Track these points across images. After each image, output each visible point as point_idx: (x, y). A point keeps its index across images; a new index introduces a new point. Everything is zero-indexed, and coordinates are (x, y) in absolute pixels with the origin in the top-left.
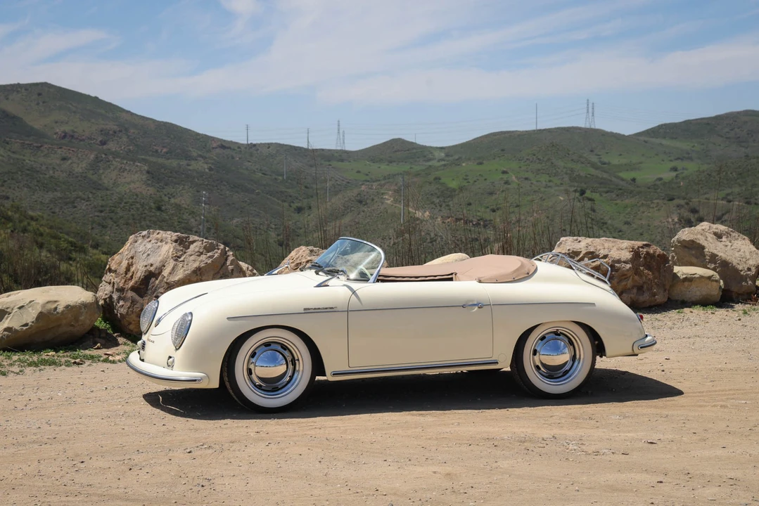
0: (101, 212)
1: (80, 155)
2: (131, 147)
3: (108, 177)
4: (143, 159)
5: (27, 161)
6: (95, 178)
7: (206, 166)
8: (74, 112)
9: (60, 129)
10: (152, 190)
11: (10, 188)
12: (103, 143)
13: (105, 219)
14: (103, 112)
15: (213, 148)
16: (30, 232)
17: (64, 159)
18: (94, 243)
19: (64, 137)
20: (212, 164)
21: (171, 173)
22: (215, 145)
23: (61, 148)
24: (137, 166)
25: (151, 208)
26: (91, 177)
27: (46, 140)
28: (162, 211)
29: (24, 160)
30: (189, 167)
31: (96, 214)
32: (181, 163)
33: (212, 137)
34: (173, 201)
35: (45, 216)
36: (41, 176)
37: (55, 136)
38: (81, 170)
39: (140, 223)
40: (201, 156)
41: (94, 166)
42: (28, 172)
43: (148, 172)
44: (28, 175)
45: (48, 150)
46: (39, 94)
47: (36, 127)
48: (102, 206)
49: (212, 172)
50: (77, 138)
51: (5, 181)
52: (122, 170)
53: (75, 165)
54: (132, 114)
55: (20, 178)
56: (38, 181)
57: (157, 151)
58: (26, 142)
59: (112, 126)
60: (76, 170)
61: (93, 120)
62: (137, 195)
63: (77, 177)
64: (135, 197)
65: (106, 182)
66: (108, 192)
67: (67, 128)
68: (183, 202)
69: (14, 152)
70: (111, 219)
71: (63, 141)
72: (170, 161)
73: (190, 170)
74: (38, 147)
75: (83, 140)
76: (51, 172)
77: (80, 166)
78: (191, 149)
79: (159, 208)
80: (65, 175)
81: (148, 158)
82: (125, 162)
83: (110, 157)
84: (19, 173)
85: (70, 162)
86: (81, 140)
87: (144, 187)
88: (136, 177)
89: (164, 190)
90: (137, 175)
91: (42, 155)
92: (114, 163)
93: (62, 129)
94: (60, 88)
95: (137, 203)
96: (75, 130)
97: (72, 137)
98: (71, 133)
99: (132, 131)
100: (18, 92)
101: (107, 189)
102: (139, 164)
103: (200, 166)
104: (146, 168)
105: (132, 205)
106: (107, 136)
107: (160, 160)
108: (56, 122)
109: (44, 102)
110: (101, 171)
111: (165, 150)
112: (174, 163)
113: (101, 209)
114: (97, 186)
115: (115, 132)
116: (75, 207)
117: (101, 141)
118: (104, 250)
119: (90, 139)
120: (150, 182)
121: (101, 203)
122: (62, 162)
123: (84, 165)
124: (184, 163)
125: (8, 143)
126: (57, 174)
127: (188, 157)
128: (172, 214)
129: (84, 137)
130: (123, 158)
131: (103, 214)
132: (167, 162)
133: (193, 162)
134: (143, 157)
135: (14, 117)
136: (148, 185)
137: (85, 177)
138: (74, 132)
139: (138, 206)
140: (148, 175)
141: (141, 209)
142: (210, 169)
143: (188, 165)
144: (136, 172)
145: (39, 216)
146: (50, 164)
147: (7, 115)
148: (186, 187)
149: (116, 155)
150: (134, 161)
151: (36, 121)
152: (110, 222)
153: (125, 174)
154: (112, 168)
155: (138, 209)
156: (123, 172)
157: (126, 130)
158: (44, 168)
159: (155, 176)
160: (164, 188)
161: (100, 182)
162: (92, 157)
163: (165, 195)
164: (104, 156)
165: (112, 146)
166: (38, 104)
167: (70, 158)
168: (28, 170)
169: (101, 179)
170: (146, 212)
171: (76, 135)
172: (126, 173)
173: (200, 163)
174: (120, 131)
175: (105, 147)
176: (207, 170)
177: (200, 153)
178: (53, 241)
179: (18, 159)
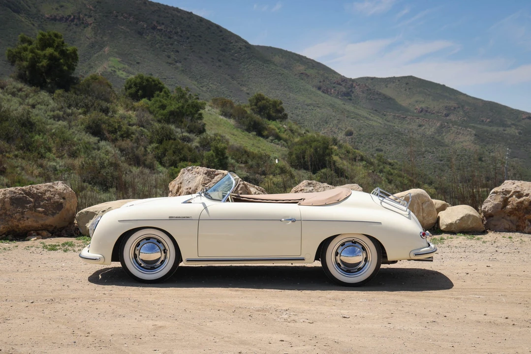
0: (441, 161)
1: (430, 123)
2: (465, 118)
3: (448, 138)
4: (473, 126)
5: (396, 127)
6: (439, 138)
7: (517, 131)
8: (429, 95)
9: (419, 106)
10: (478, 147)
11: (384, 144)
12: (447, 115)
13: (443, 165)
14: (448, 94)
15: (523, 119)
16: (385, 172)
17: (420, 126)
18: (429, 181)
19: (422, 111)
20: (521, 130)
21: (491, 135)
22: (524, 117)
23: (418, 118)
24: (468, 131)
25: (475, 159)
26: (437, 138)
27: (409, 113)
28: (482, 161)
29: (394, 126)
30: (505, 132)
31: (438, 162)
32: (500, 129)
33: (522, 111)
34: (492, 154)
35: (399, 163)
36: (404, 137)
37: (415, 111)
38: (430, 133)
39: (467, 168)
40: (513, 124)
41: (439, 131)
42: (396, 134)
43: (476, 135)
44: (396, 136)
45: (410, 120)
46: (407, 84)
47: (403, 105)
48: (442, 157)
49: (521, 136)
50: (430, 112)
51: (381, 140)
52: (459, 133)
53: (427, 130)
54: (467, 96)
55: (391, 137)
56: (402, 140)
57: (483, 121)
58: (397, 115)
59: (453, 104)
60: (428, 133)
61: (441, 100)
62: (466, 150)
63: (428, 138)
64: (464, 151)
65: (447, 141)
66: (447, 148)
67: (423, 106)
68: (498, 155)
69: (388, 121)
70: (448, 166)
71: (421, 114)
72: (491, 128)
73: (505, 134)
74: (404, 118)
75: (434, 114)
76: (411, 134)
77: (430, 130)
78: (507, 119)
79: (480, 159)
80: (419, 136)
81: (476, 125)
82: (460, 128)
83: (451, 125)
84: (391, 134)
85: (423, 128)
86: (432, 114)
87: (472, 144)
89: (486, 147)
90: (468, 137)
91: (406, 123)
92: (453, 129)
93: (420, 106)
94: (420, 80)
95: (466, 155)
96: (429, 107)
97: (427, 111)
98: (426, 109)
99: (467, 107)
100: (393, 82)
101: (447, 146)
102: (470, 130)
103: (513, 131)
104: (474, 132)
105: (462, 157)
106: (449, 111)
107: (485, 127)
108: (417, 102)
109: (409, 89)
110: (444, 134)
111: (488, 120)
112: (494, 129)
113: (441, 159)
114: (440, 144)
115: (455, 108)
116: (424, 157)
117: (445, 114)
118: (436, 186)
119: (438, 112)
120: (476, 142)
121: (441, 155)
122: (419, 128)
123: (433, 130)
124: (501, 129)
125: (385, 115)
126: (414, 136)
127: (504, 125)
128: (489, 164)
129: (434, 112)
130: (459, 126)
131: (442, 162)
132: (489, 128)
133: (507, 129)
134: (473, 125)
135: (390, 98)
136: (475, 143)
137: (433, 138)
138: (428, 108)
139: (466, 157)
140: (475, 137)
141: (468, 160)
142: (520, 133)
143: (504, 130)
144: (468, 135)
145: (395, 162)
146: (411, 129)
147: (386, 97)
148: (501, 145)
149: (454, 123)
150: (466, 127)
151: (404, 101)
152: (446, 168)
153: (460, 136)
154: (451, 132)
155: (466, 159)
156: (459, 134)
157: (463, 107)
158: (406, 131)
159: (480, 137)
160: (486, 146)
161: (442, 141)
162: (438, 124)
163: (487, 151)
164: (446, 124)
165: (452, 117)
166: (406, 90)
167: (424, 125)
168: (396, 133)
169: (443, 139)
170: (471, 161)
171: (429, 110)
172: (461, 134)
173: (513, 129)
174: (459, 107)
175: (448, 118)
176: (517, 134)
177: (513, 122)
178: (399, 179)
179: (390, 126)
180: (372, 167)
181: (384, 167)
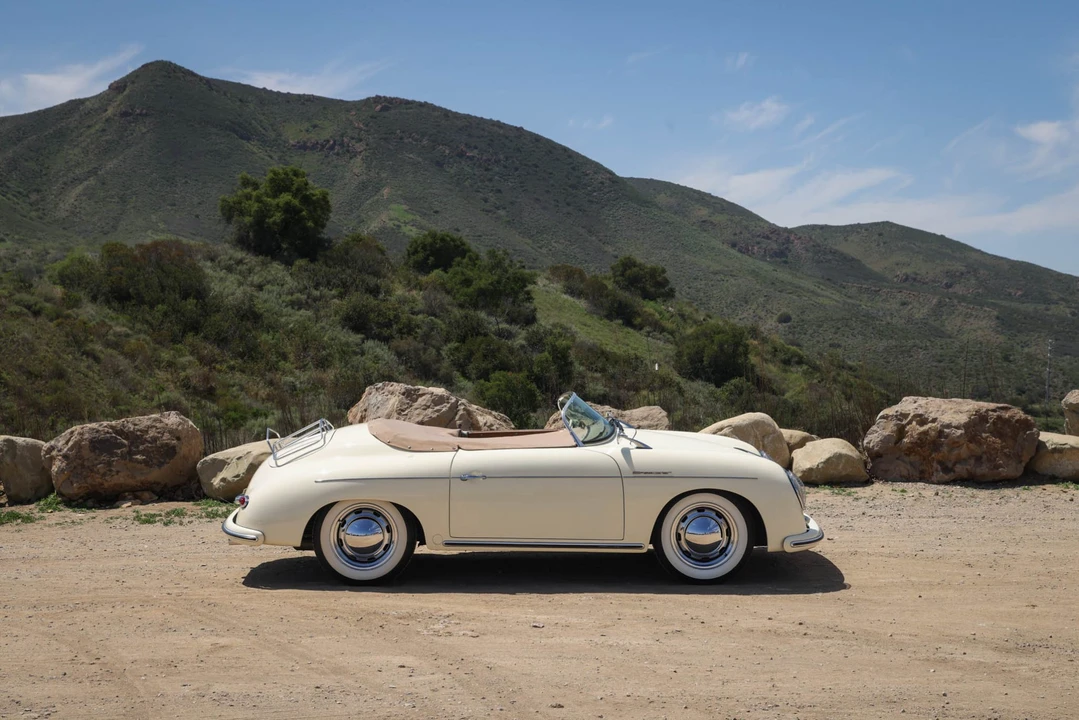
0: (940, 361)
1: (921, 300)
2: (980, 291)
3: (951, 324)
4: (993, 303)
5: (864, 307)
6: (937, 324)
7: (1068, 311)
8: (918, 253)
9: (901, 272)
10: (1002, 338)
11: (843, 335)
12: (948, 286)
13: (944, 369)
14: (950, 251)
16: (840, 382)
17: (904, 304)
19: (906, 279)
20: (1075, 308)
21: (1025, 318)
23: (900, 292)
24: (985, 311)
25: (996, 357)
26: (933, 323)
27: (885, 284)
28: (1010, 361)
29: (860, 306)
30: (1048, 312)
31: (935, 364)
34: (1026, 350)
35: (866, 366)
36: (878, 322)
37: (895, 280)
38: (921, 317)
39: (984, 374)
40: (1062, 299)
41: (937, 311)
42: (863, 318)
43: (998, 318)
44: (864, 321)
45: (887, 294)
46: (880, 235)
47: (875, 269)
48: (941, 356)
49: (1075, 318)
50: (919, 281)
51: (839, 328)
52: (968, 316)
53: (915, 310)
54: (983, 253)
55: (855, 324)
56: (873, 328)
57: (1010, 294)
58: (864, 286)
59: (959, 267)
60: (917, 316)
61: (938, 261)
62: (981, 343)
63: (917, 323)
64: (979, 345)
65: (949, 329)
66: (949, 340)
67: (908, 270)
68: (1038, 351)
69: (849, 297)
70: (951, 369)
71: (904, 285)
72: (1025, 305)
73: (1048, 315)
74: (876, 291)
75: (926, 283)
76: (889, 318)
77: (922, 311)
78: (1050, 291)
79: (1006, 359)
80: (903, 321)
81: (999, 302)
82: (972, 306)
83: (955, 302)
84: (854, 319)
85: (910, 306)
86: (924, 284)
87: (993, 334)
88: (983, 323)
89: (1017, 339)
90: (985, 322)
91: (881, 299)
92: (959, 308)
93: (904, 271)
94: (903, 227)
95: (982, 352)
96: (918, 272)
97: (915, 279)
98: (914, 276)
99: (982, 272)
100: (858, 232)
101: (950, 337)
102: (988, 309)
103: (1062, 310)
104: (996, 313)
105: (975, 354)
106: (953, 277)
107: (1014, 305)
108: (897, 264)
109: (884, 243)
110: (944, 317)
111: (1020, 293)
112: (1029, 307)
113: (940, 358)
114: (941, 334)
115: (962, 274)
116: (912, 356)
117: (946, 284)
119: (934, 281)
120: (1000, 329)
121: (939, 352)
122: (901, 307)
123: (925, 310)
124: (1041, 307)
125: (844, 288)
126: (894, 321)
127: (1048, 301)
128: (1022, 366)
129: (927, 280)
130: (970, 303)
131: (942, 364)
132: (1023, 307)
133: (1053, 306)
134: (993, 301)
135: (853, 259)
136: (997, 332)
137: (926, 323)
138: (916, 274)
139: (982, 355)
140: (998, 321)
141: (985, 360)
142: (1074, 314)
143: (1047, 310)
144: (984, 318)
145: (859, 366)
146: (888, 310)
147: (845, 258)
148: (1043, 334)
149: (962, 299)
150: (982, 305)
151: (876, 265)
152: (949, 373)
153: (972, 320)
154: (957, 312)
155: (982, 359)
157: (975, 271)
158: (881, 313)
159: (1005, 322)
160: (1016, 336)
161: (942, 329)
162: (935, 301)
163: (1018, 344)
164: (947, 300)
165: (958, 289)
166: (878, 245)
167: (911, 303)
168: (863, 316)
169: (944, 326)
170: (991, 362)
171: (919, 278)
172: (973, 318)
173: (1062, 307)
174: (969, 272)
175: (950, 290)
176: (1069, 316)
177: (1061, 296)
179: (853, 304)
180: (818, 374)
181: (839, 375)
